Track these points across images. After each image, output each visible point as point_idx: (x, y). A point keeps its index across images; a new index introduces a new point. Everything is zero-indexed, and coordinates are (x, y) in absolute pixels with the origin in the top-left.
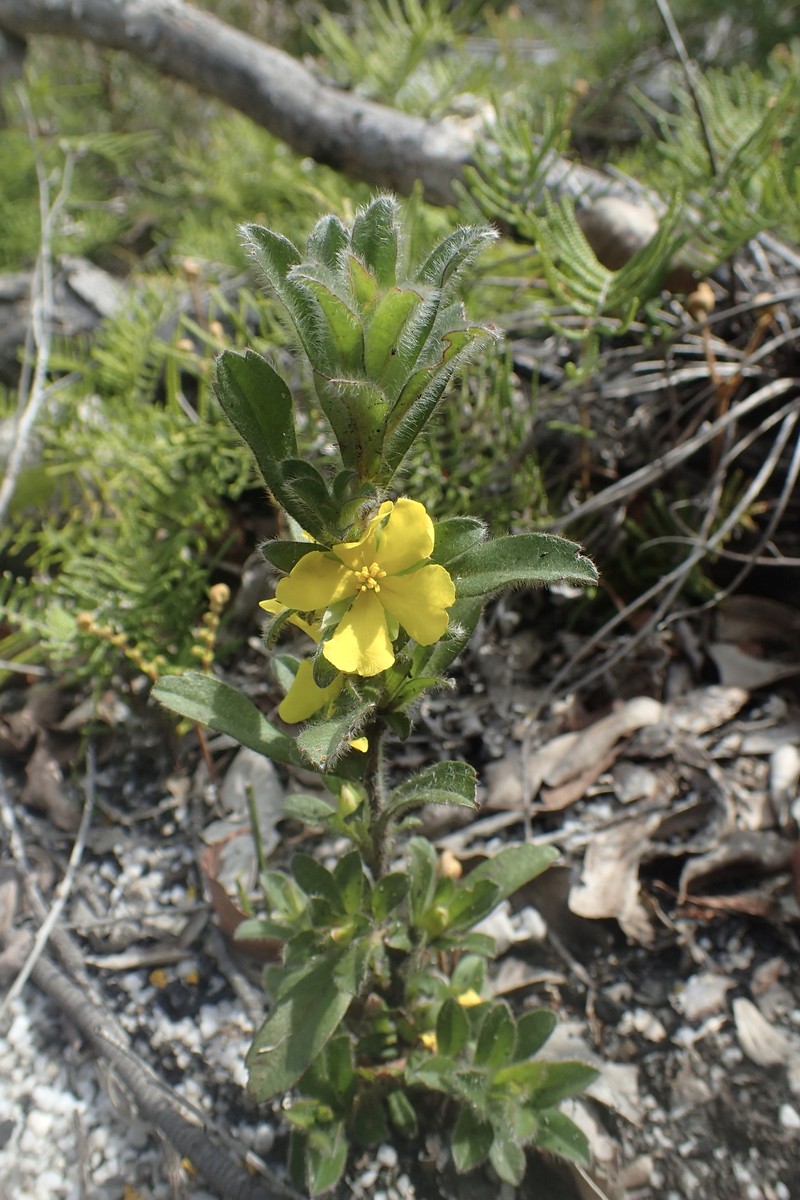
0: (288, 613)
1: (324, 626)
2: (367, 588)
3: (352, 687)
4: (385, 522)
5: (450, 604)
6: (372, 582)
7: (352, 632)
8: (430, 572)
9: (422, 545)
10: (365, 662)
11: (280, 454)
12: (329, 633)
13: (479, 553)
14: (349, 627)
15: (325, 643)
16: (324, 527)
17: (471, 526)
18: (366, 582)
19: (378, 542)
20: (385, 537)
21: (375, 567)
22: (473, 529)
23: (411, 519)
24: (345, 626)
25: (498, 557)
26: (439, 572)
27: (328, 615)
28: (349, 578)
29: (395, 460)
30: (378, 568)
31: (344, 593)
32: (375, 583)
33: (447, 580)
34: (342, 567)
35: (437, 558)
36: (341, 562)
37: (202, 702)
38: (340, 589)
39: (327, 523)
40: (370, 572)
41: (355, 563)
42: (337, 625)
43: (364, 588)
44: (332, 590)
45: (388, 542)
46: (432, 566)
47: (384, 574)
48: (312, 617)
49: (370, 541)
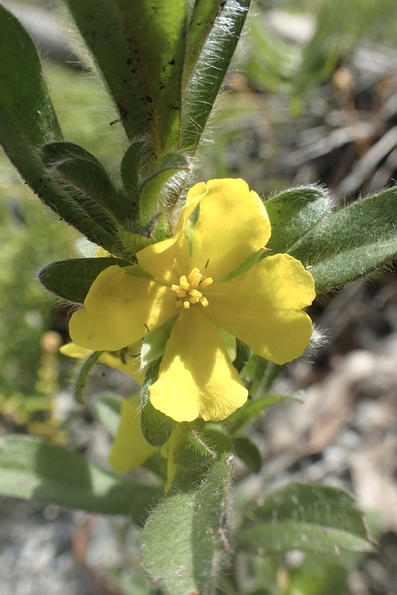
0: (95, 356)
1: (144, 364)
2: (191, 304)
3: (198, 441)
4: (195, 217)
5: (309, 303)
6: (196, 294)
7: (182, 364)
8: (269, 266)
9: (251, 233)
10: (208, 403)
11: (36, 136)
12: (153, 372)
13: (327, 229)
14: (177, 358)
15: (150, 387)
16: (119, 227)
17: (310, 197)
18: (188, 295)
19: (190, 245)
20: (199, 236)
21: (196, 274)
22: (313, 199)
23: (228, 205)
24: (170, 359)
25: (357, 228)
26: (285, 262)
27: (146, 349)
28: (164, 296)
29: (202, 112)
30: (201, 275)
31: (162, 316)
32: (200, 295)
33: (298, 271)
34: (152, 283)
35: (277, 245)
36: (149, 277)
37: (21, 468)
38: (155, 313)
39: (122, 222)
40: (188, 281)
41: (168, 276)
42: (160, 360)
43: (187, 304)
44: (145, 315)
45: (203, 242)
46: (271, 258)
47: (209, 281)
48: (126, 354)
49: (181, 244)
